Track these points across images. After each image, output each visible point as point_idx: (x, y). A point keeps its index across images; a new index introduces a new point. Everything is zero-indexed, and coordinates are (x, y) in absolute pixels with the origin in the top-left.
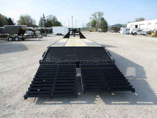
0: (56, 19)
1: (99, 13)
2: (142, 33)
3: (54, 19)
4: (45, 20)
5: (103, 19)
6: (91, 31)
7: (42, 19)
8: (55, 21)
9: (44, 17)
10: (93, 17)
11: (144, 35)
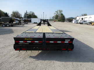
0: (34, 14)
1: (60, 10)
2: (86, 23)
3: (33, 13)
4: (27, 14)
5: (62, 14)
6: (55, 21)
7: (25, 13)
8: (34, 15)
9: (27, 13)
10: (56, 13)
11: (87, 24)
